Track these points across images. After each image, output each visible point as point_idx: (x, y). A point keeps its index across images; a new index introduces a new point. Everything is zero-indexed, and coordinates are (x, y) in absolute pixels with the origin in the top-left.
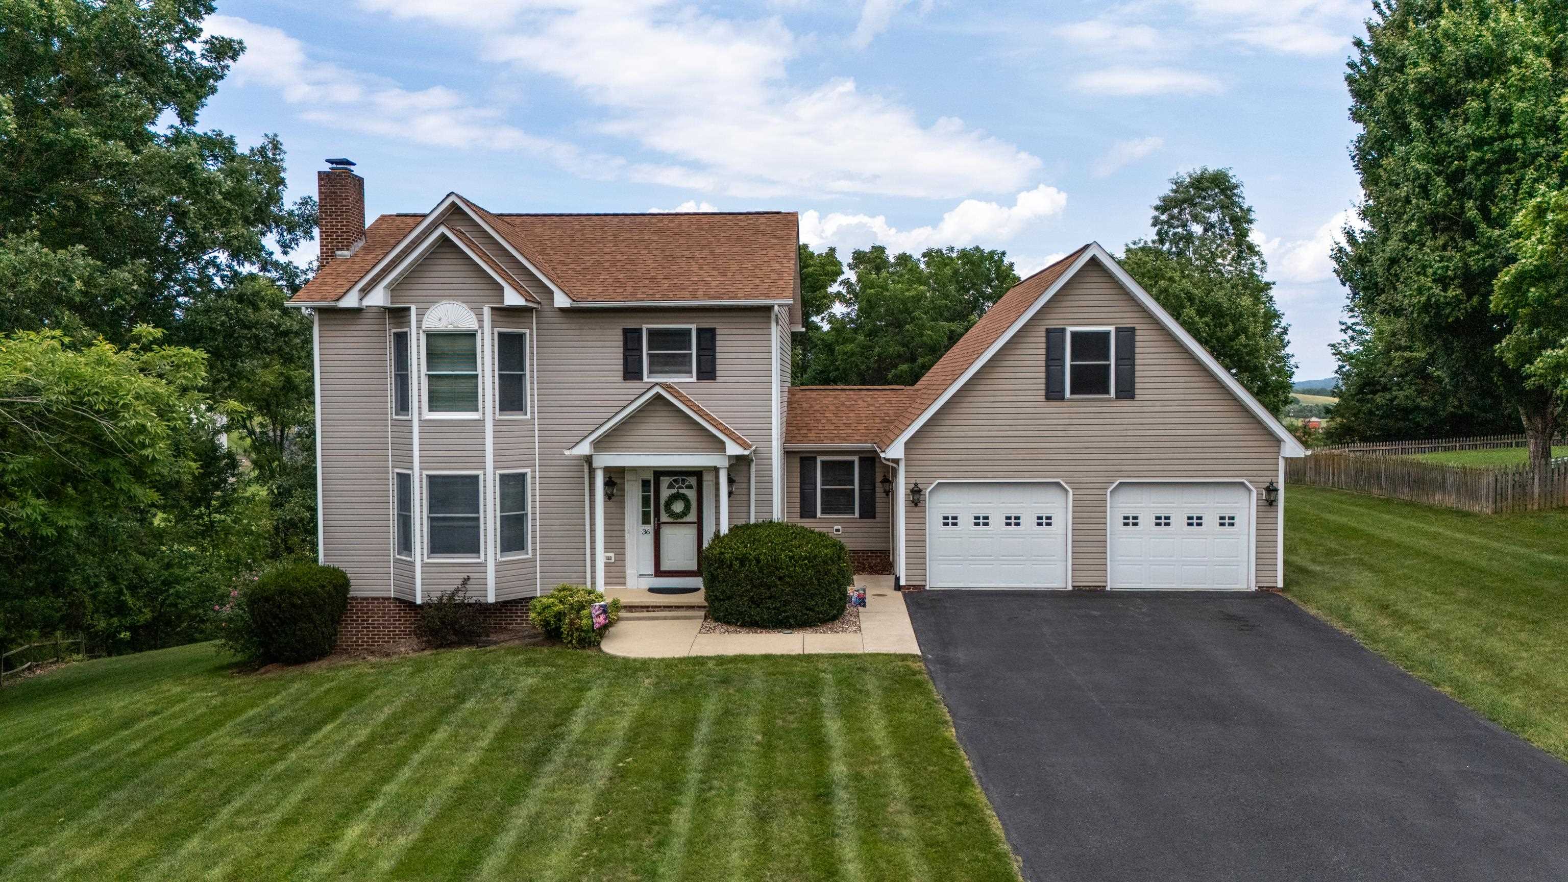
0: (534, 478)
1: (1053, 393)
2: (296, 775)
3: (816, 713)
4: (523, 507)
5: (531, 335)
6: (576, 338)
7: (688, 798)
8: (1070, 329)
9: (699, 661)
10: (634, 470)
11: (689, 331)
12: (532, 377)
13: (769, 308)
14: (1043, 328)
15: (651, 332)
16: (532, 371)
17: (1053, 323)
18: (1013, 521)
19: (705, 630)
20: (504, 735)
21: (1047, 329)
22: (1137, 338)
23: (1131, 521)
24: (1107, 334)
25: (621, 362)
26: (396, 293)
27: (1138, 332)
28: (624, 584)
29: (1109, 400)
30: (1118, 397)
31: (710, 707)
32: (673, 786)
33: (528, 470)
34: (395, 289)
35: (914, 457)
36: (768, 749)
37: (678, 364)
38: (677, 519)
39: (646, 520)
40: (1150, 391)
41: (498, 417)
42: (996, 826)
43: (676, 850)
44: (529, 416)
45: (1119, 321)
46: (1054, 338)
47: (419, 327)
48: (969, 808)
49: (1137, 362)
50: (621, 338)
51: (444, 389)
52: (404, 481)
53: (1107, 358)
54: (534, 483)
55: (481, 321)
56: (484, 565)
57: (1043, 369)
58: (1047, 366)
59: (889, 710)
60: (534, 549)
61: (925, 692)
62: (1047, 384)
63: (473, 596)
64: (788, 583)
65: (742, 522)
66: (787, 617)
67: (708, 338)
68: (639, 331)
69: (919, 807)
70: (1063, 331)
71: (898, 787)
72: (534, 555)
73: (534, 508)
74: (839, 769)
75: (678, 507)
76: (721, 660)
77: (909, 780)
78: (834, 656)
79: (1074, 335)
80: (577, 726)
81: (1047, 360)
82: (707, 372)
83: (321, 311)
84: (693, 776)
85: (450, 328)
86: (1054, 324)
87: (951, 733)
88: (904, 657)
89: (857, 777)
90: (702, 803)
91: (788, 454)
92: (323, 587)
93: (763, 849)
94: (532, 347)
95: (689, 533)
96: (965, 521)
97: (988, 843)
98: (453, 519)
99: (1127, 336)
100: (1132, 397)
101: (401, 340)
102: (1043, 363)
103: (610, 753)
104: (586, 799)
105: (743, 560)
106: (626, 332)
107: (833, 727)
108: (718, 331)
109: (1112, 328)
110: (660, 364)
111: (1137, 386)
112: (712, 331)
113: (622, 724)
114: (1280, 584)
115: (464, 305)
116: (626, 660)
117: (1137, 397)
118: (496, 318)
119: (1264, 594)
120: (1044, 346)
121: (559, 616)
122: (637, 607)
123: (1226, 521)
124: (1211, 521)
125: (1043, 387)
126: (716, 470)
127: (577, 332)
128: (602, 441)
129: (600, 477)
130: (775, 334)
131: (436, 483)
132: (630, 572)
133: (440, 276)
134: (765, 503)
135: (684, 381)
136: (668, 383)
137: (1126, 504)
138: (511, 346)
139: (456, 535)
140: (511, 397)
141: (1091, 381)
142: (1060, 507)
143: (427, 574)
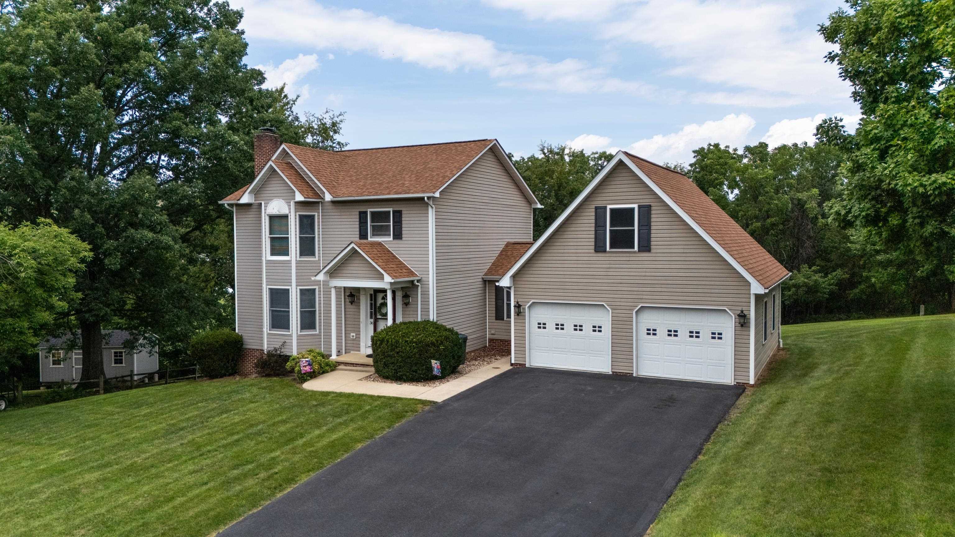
0: (320, 291)
1: (599, 248)
4: (314, 306)
5: (319, 216)
6: (339, 217)
8: (609, 207)
10: (364, 289)
11: (389, 212)
12: (319, 238)
13: (423, 201)
14: (594, 206)
15: (373, 213)
16: (319, 235)
18: (578, 327)
19: (365, 378)
21: (596, 207)
22: (653, 212)
23: (652, 332)
24: (632, 210)
25: (358, 229)
26: (257, 196)
27: (653, 208)
28: (359, 351)
29: (635, 252)
30: (640, 251)
33: (317, 287)
34: (253, 193)
35: (520, 286)
37: (384, 231)
38: (383, 317)
39: (371, 315)
40: (660, 247)
41: (298, 259)
44: (317, 259)
45: (641, 201)
46: (600, 212)
47: (265, 213)
49: (652, 228)
50: (358, 217)
51: (276, 244)
53: (633, 225)
54: (320, 294)
55: (290, 209)
56: (291, 336)
57: (593, 232)
58: (596, 231)
60: (320, 329)
62: (596, 242)
64: (401, 355)
65: (410, 320)
66: (401, 375)
67: (398, 215)
68: (366, 213)
70: (606, 207)
72: (320, 332)
73: (320, 307)
75: (384, 310)
79: (612, 210)
81: (596, 227)
82: (398, 236)
83: (236, 205)
85: (278, 213)
86: (600, 204)
92: (217, 342)
94: (319, 222)
96: (551, 326)
98: (281, 311)
99: (646, 211)
100: (648, 250)
102: (593, 229)
106: (360, 213)
108: (403, 212)
109: (635, 206)
110: (376, 231)
111: (652, 243)
112: (400, 212)
114: (752, 382)
115: (283, 201)
117: (653, 251)
118: (297, 207)
119: (740, 387)
120: (593, 218)
122: (349, 363)
123: (717, 336)
124: (705, 335)
125: (593, 244)
127: (339, 214)
128: (333, 273)
129: (333, 291)
130: (431, 213)
131: (273, 292)
132: (362, 344)
133: (274, 186)
134: (426, 310)
135: (387, 240)
136: (379, 244)
137: (648, 321)
138: (306, 222)
139: (280, 320)
140: (308, 249)
141: (623, 240)
142: (606, 321)
143: (267, 339)
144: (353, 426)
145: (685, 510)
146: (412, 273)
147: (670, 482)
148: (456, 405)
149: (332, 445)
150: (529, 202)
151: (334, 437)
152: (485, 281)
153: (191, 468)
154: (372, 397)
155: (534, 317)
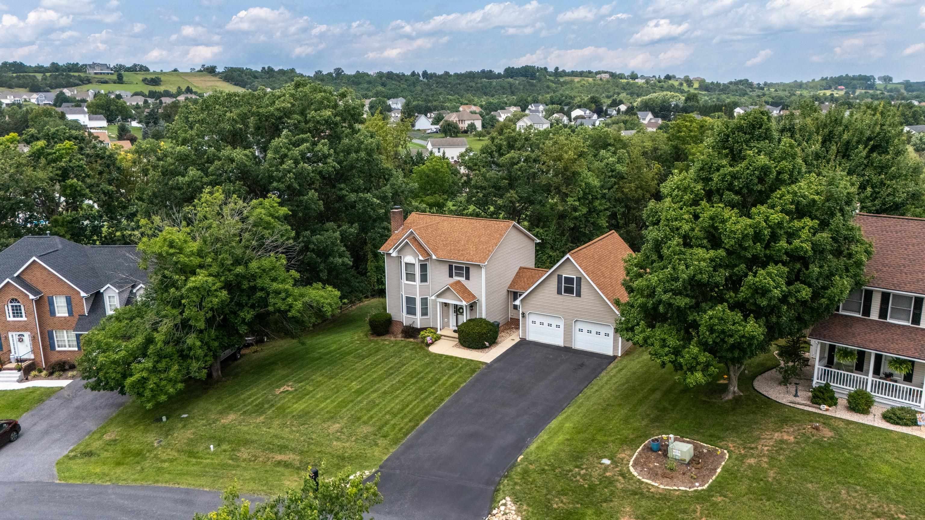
0: (430, 298)
1: (559, 292)
3: (444, 376)
4: (427, 306)
5: (429, 265)
6: (438, 267)
9: (442, 356)
10: (452, 304)
11: (463, 268)
13: (479, 266)
14: (557, 275)
15: (455, 267)
16: (428, 273)
17: (559, 273)
18: (549, 325)
19: (455, 346)
22: (582, 282)
23: (581, 330)
24: (573, 278)
25: (449, 273)
26: (400, 254)
27: (582, 279)
28: (449, 327)
29: (574, 296)
30: (576, 296)
31: (429, 369)
32: (404, 386)
33: (428, 297)
34: (399, 252)
35: (524, 304)
36: (428, 381)
37: (461, 275)
38: (461, 314)
39: (454, 312)
40: (585, 296)
41: (420, 284)
44: (428, 284)
45: (577, 275)
46: (560, 277)
47: (403, 261)
49: (582, 287)
50: (448, 268)
51: (409, 276)
52: (402, 296)
53: (574, 285)
54: (430, 300)
55: (415, 261)
56: (417, 319)
57: (557, 285)
62: (558, 290)
63: (415, 326)
65: (474, 318)
67: (468, 269)
68: (452, 265)
69: (435, 398)
70: (563, 276)
71: (437, 394)
72: (430, 317)
73: (430, 306)
74: (433, 388)
75: (461, 311)
76: (447, 357)
77: (441, 393)
78: (469, 360)
79: (565, 277)
80: (402, 369)
81: (558, 283)
82: (468, 278)
83: (387, 254)
84: (409, 384)
85: (409, 262)
88: (483, 363)
90: (403, 390)
93: (403, 400)
94: (429, 268)
96: (538, 323)
97: (438, 405)
98: (412, 307)
99: (579, 280)
100: (580, 296)
101: (400, 264)
103: (402, 376)
104: (388, 386)
105: (470, 331)
106: (450, 267)
107: (444, 379)
108: (470, 268)
109: (575, 277)
110: (458, 275)
111: (582, 294)
113: (411, 370)
114: (620, 355)
115: (412, 257)
116: (429, 353)
117: (582, 297)
118: (419, 261)
119: (615, 357)
120: (557, 279)
122: (446, 336)
123: (607, 335)
124: (602, 334)
125: (556, 290)
126: (464, 307)
127: (439, 265)
128: (438, 296)
129: (438, 304)
130: (483, 271)
131: (407, 298)
132: (451, 325)
133: (407, 250)
134: (481, 313)
135: (462, 279)
136: (459, 282)
137: (579, 326)
138: (424, 267)
139: (411, 311)
140: (424, 278)
141: (569, 291)
142: (562, 324)
143: (405, 319)
144: (457, 376)
145: (564, 416)
146: (474, 297)
147: (566, 404)
148: (495, 365)
149: (452, 384)
150: (533, 240)
151: (451, 381)
152: (508, 291)
153: (407, 393)
154: (461, 358)
155: (530, 319)
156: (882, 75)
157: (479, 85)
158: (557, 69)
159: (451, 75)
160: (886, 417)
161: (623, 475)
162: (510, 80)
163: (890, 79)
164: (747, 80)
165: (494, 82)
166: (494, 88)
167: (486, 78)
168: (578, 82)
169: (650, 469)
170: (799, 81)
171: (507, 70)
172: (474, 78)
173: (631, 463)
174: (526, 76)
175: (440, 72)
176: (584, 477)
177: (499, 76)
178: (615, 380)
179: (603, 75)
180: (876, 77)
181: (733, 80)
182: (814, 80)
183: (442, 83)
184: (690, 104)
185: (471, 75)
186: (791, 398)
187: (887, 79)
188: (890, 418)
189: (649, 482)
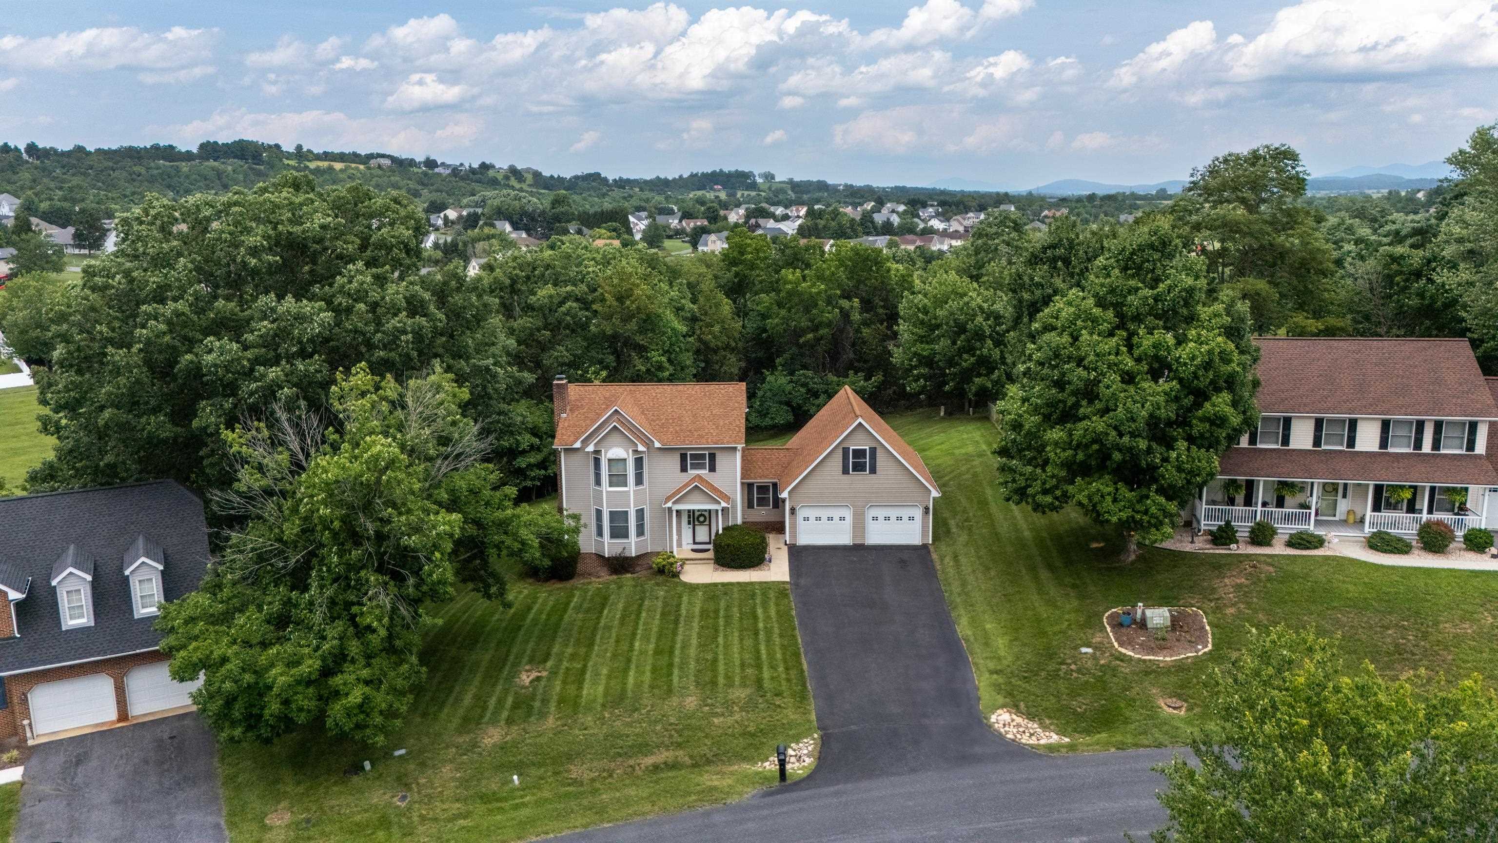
0: (648, 511)
1: (845, 471)
2: (608, 628)
3: (754, 608)
4: (644, 520)
5: (647, 459)
6: (663, 459)
7: (721, 635)
8: (851, 448)
9: (715, 585)
10: (687, 510)
11: (706, 455)
12: (647, 473)
13: (735, 448)
14: (841, 448)
15: (691, 456)
16: (647, 470)
17: (846, 445)
18: (830, 519)
19: (716, 570)
20: (663, 614)
21: (843, 449)
22: (877, 453)
23: (875, 519)
24: (865, 450)
25: (680, 466)
27: (877, 450)
28: (684, 550)
29: (867, 474)
30: (870, 473)
31: (723, 604)
32: (717, 631)
33: (646, 508)
35: (793, 498)
36: (741, 619)
37: (701, 466)
38: (701, 523)
39: (689, 523)
40: (882, 472)
41: (634, 488)
42: (800, 641)
43: (721, 648)
44: (644, 488)
45: (870, 445)
46: (846, 451)
47: (605, 457)
48: (794, 636)
49: (877, 460)
50: (680, 458)
51: (614, 479)
52: (599, 513)
53: (866, 458)
54: (648, 513)
55: (628, 455)
56: (630, 542)
57: (842, 463)
59: (777, 605)
60: (647, 535)
61: (788, 598)
62: (843, 468)
63: (627, 554)
65: (726, 525)
66: (744, 565)
67: (712, 457)
68: (686, 455)
69: (781, 636)
70: (849, 449)
71: (776, 631)
72: (649, 537)
73: (648, 521)
74: (761, 625)
75: (702, 519)
76: (724, 585)
77: (779, 628)
78: (761, 583)
79: (853, 450)
80: (684, 612)
81: (843, 460)
82: (712, 469)
83: (565, 450)
84: (722, 628)
85: (617, 457)
87: (794, 613)
88: (784, 583)
89: (766, 628)
90: (725, 636)
91: (742, 484)
93: (742, 647)
94: (647, 463)
95: (706, 528)
96: (812, 519)
97: (796, 643)
98: (618, 526)
99: (873, 451)
100: (875, 473)
101: (597, 462)
103: (696, 620)
104: (694, 636)
105: (728, 545)
106: (682, 456)
107: (760, 611)
108: (716, 455)
109: (868, 447)
110: (694, 466)
111: (877, 469)
112: (714, 455)
113: (697, 610)
114: (930, 542)
115: (622, 449)
116: (691, 584)
117: (877, 473)
118: (634, 454)
119: (925, 546)
120: (842, 454)
121: (664, 566)
122: (690, 559)
123: (911, 519)
124: (905, 519)
125: (841, 469)
126: (717, 511)
127: (663, 457)
128: (676, 501)
130: (738, 454)
131: (613, 514)
132: (684, 543)
134: (735, 517)
135: (704, 472)
136: (699, 476)
137: (873, 512)
138: (639, 462)
139: (620, 532)
140: (639, 480)
141: (859, 467)
142: (848, 514)
143: (610, 547)
146: (726, 495)
148: (802, 582)
155: (801, 514)
156: (763, 171)
157: (155, 172)
158: (299, 148)
159: (90, 153)
160: (1290, 544)
161: (1117, 659)
162: (212, 163)
163: (773, 177)
164: (599, 174)
165: (184, 167)
166: (187, 177)
167: (164, 158)
168: (341, 170)
169: (1141, 645)
170: (662, 177)
171: (202, 146)
172: (139, 158)
173: (1116, 644)
174: (242, 157)
175: (65, 145)
176: (1079, 671)
177: (188, 156)
178: (967, 569)
179: (383, 161)
180: (756, 173)
181: (580, 174)
182: (681, 177)
183: (74, 166)
184: (560, 209)
185: (132, 154)
186: (1190, 545)
187: (769, 177)
188: (1299, 544)
189: (1152, 658)
